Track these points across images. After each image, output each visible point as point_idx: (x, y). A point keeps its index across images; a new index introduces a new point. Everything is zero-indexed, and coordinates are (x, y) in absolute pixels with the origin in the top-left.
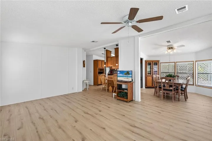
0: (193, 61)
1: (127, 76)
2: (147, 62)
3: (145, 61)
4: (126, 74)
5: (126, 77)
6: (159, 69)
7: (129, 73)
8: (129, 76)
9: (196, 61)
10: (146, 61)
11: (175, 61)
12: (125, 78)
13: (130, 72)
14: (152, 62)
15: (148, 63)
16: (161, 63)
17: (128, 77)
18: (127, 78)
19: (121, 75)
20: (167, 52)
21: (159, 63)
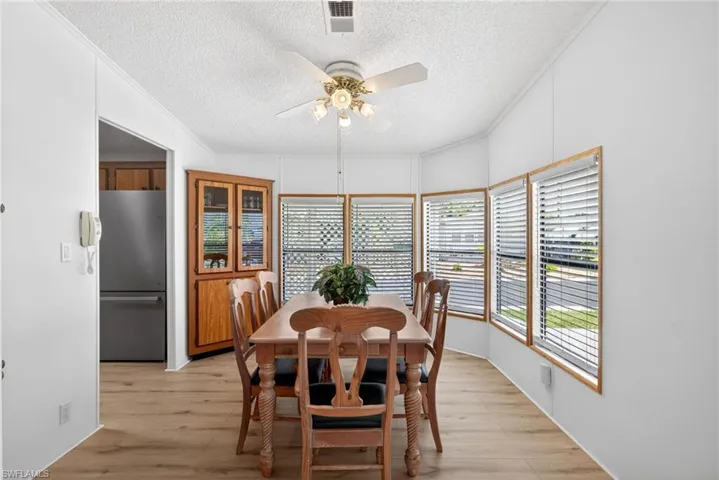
0: (414, 196)
2: (202, 184)
3: (187, 173)
6: (270, 229)
9: (422, 196)
10: (193, 178)
11: (347, 192)
14: (230, 188)
15: (207, 189)
16: (280, 196)
20: (321, 111)
21: (270, 193)
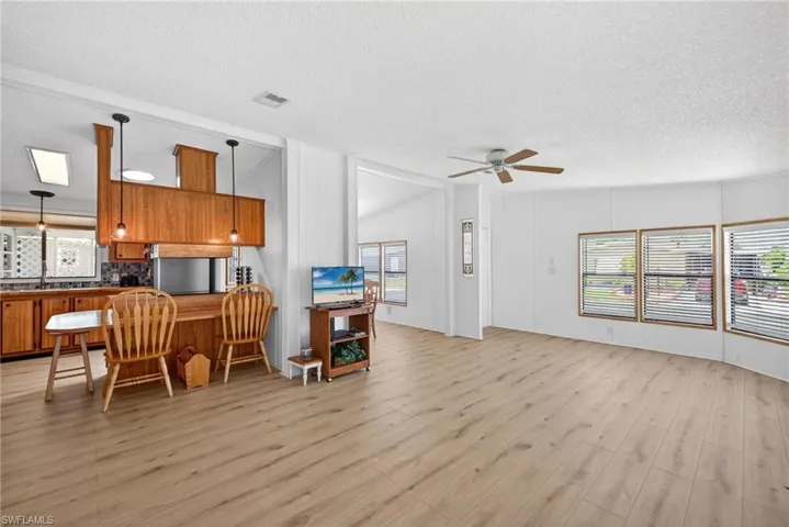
1: (350, 284)
4: (346, 280)
5: (346, 288)
7: (356, 273)
8: (354, 284)
12: (344, 291)
13: (359, 272)
17: (352, 287)
18: (349, 291)
19: (328, 283)
